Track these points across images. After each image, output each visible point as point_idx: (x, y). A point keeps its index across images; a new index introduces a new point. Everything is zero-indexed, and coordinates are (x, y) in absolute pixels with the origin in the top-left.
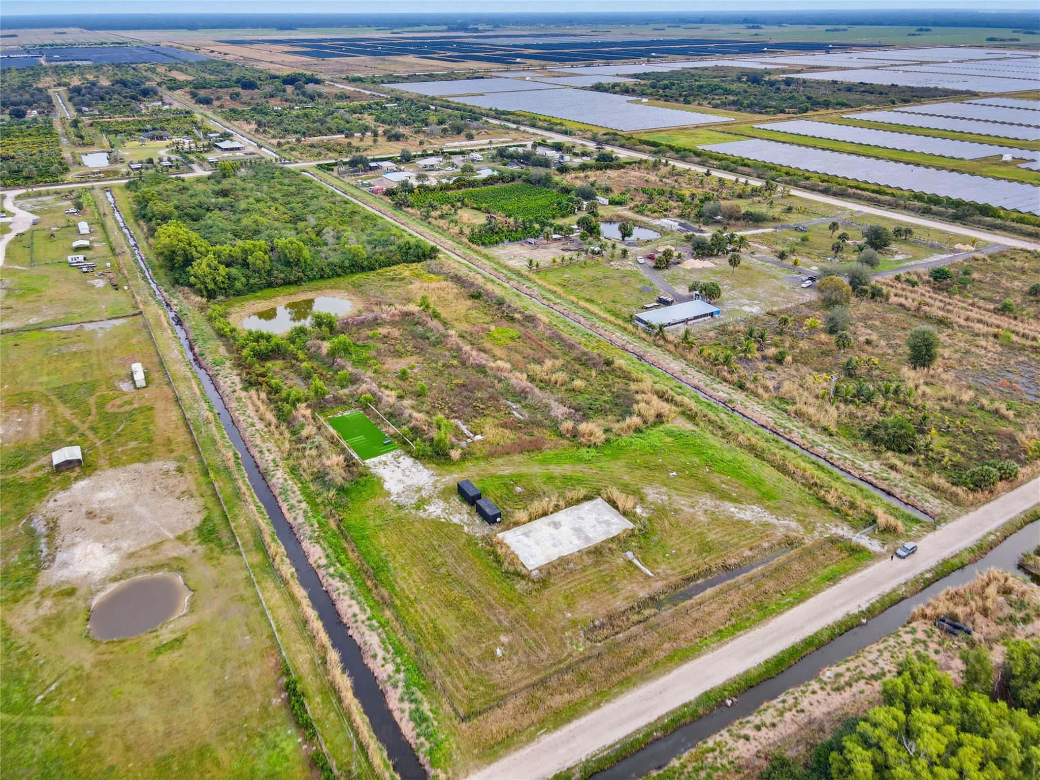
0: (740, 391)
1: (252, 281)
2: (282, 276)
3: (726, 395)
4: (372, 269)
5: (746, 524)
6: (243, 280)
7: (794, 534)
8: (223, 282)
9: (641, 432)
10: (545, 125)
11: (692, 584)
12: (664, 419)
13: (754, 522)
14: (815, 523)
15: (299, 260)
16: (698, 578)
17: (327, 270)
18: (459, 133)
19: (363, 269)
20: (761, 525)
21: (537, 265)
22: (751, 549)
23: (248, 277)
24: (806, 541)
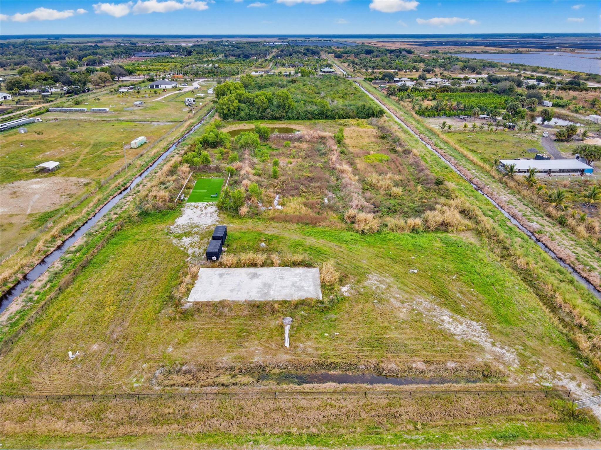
0: (559, 226)
1: (251, 113)
2: (272, 113)
3: (538, 226)
4: (333, 118)
5: (447, 336)
6: (247, 111)
7: (501, 367)
8: (234, 111)
9: (417, 233)
10: (544, 71)
11: (323, 371)
12: (450, 229)
13: (458, 338)
14: (542, 365)
15: (285, 105)
16: (335, 368)
17: (302, 115)
18: (474, 71)
19: (327, 117)
20: (465, 343)
21: (450, 127)
22: (426, 362)
23: (250, 110)
24: (511, 381)
